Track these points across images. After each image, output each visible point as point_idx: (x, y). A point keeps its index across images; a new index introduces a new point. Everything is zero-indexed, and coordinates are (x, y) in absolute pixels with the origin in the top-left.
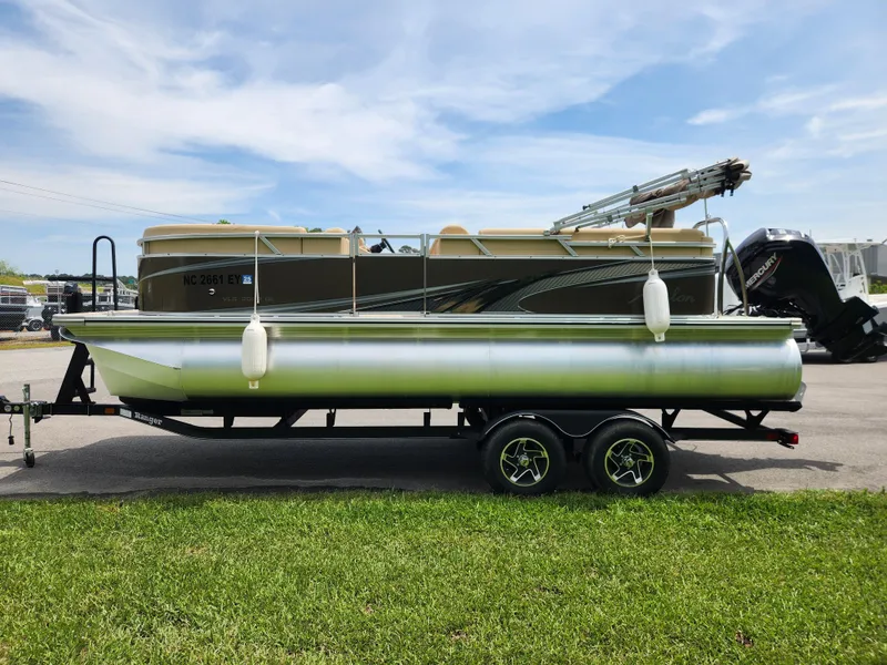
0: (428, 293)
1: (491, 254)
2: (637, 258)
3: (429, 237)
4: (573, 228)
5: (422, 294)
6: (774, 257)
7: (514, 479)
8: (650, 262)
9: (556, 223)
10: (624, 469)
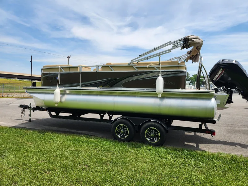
0: (98, 82)
1: (114, 70)
2: (156, 71)
3: (99, 66)
4: (137, 62)
5: (96, 82)
6: (222, 69)
7: (119, 136)
8: (160, 72)
9: (131, 61)
10: (151, 137)
